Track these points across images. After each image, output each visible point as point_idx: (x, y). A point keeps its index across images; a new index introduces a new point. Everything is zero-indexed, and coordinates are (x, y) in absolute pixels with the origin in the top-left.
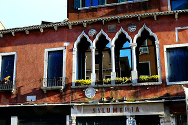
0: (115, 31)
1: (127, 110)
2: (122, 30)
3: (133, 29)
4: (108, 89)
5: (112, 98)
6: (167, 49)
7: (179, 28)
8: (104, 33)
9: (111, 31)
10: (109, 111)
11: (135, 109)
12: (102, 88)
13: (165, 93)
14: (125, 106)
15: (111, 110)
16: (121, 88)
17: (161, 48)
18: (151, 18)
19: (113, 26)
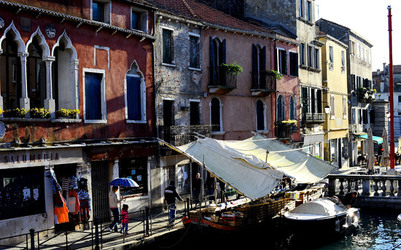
0: (29, 30)
1: (46, 157)
2: (38, 31)
3: (52, 34)
4: (23, 125)
5: (28, 140)
6: (86, 73)
7: (97, 47)
8: (15, 29)
9: (25, 29)
10: (24, 159)
11: (54, 156)
12: (13, 122)
13: (82, 134)
14: (44, 153)
15: (28, 157)
16: (37, 124)
17: (80, 71)
18: (74, 23)
19: (26, 21)
